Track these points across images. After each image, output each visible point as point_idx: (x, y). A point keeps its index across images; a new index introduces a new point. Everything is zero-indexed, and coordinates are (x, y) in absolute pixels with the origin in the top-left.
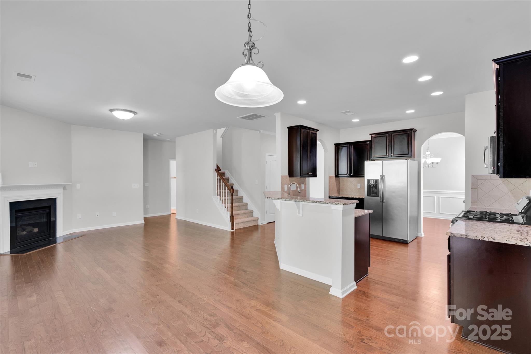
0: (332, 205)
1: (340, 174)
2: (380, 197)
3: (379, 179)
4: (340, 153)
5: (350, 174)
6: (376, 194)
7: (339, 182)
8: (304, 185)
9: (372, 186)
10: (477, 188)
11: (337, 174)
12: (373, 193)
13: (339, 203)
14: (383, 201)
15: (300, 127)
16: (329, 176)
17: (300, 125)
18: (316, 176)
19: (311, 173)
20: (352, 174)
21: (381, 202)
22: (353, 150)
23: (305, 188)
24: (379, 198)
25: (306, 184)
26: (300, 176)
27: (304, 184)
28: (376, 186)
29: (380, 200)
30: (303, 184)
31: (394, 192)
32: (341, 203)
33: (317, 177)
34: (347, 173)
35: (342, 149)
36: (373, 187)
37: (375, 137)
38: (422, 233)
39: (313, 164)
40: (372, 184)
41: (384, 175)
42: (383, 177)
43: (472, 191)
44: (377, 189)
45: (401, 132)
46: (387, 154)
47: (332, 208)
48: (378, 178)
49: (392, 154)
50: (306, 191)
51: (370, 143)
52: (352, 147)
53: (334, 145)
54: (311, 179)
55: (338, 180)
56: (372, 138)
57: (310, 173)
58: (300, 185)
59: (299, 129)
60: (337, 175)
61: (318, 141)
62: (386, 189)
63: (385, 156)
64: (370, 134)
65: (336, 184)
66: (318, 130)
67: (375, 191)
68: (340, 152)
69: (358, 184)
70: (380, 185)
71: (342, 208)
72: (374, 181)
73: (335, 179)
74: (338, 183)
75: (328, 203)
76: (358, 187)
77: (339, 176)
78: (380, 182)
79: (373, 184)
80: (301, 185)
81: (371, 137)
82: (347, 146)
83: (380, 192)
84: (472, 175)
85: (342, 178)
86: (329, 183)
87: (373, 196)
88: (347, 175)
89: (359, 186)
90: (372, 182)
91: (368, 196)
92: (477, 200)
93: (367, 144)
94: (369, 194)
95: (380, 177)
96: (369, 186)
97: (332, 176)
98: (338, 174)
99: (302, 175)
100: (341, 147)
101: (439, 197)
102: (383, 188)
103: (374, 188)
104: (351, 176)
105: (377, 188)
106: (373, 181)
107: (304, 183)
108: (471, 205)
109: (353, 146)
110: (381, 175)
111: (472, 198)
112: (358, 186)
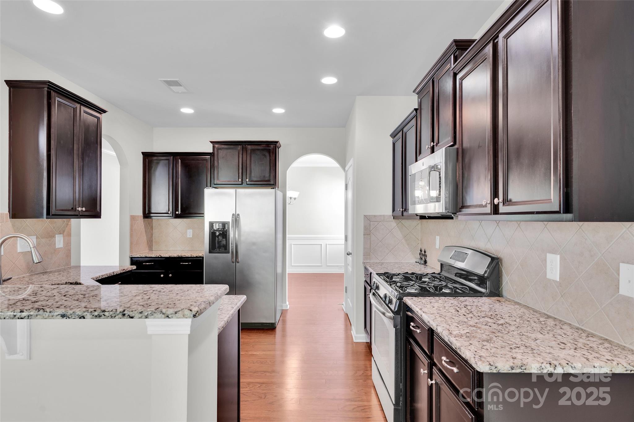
0: (149, 322)
1: (153, 211)
2: (232, 252)
3: (229, 222)
4: (154, 171)
5: (174, 211)
6: (225, 248)
7: (152, 228)
8: (64, 237)
9: (217, 233)
10: (370, 233)
11: (147, 212)
12: (219, 247)
13: (176, 313)
14: (238, 260)
15: (48, 88)
16: (131, 216)
17: (49, 82)
18: (97, 215)
19: (84, 209)
20: (177, 213)
21: (233, 262)
22: (180, 167)
23: (68, 244)
24: (229, 255)
25: (69, 235)
26: (48, 213)
27: (65, 233)
28: (224, 234)
29: (232, 259)
30: (62, 235)
31: (254, 244)
32: (187, 312)
33: (101, 218)
34: (169, 211)
35: (158, 163)
36: (219, 235)
37: (218, 149)
38: (287, 303)
39: (90, 187)
40: (217, 231)
41: (238, 215)
42: (236, 218)
43: (364, 238)
44: (226, 240)
45: (260, 145)
46: (239, 179)
47: (150, 331)
48: (228, 219)
49: (247, 180)
50: (69, 250)
51: (210, 157)
52: (177, 162)
53: (142, 156)
54: (84, 222)
55: (149, 223)
56: (216, 149)
57: (80, 209)
58: (51, 236)
59: (46, 93)
60: (147, 214)
61: (102, 138)
62: (242, 238)
63: (237, 181)
64: (211, 142)
65: (144, 232)
66: (105, 112)
67: (224, 242)
68: (153, 169)
69: (188, 231)
70: (232, 231)
71: (189, 329)
72: (221, 225)
73: (144, 222)
74: (149, 230)
75: (132, 314)
76: (188, 236)
77: (152, 215)
78: (233, 226)
79: (220, 231)
80: (54, 237)
81: (214, 147)
82: (169, 160)
83: (232, 244)
84: (364, 215)
85: (158, 219)
86: (131, 230)
87: (220, 252)
88: (168, 213)
89: (190, 233)
90: (216, 227)
91: (209, 253)
92: (370, 251)
93: (206, 160)
94: (212, 249)
95: (232, 217)
96: (213, 234)
97: (138, 216)
98: (150, 213)
99: (53, 211)
100: (156, 160)
101: (291, 244)
102: (237, 236)
103: (221, 238)
104: (177, 216)
105: (226, 238)
106: (217, 224)
107: (64, 231)
108: (364, 260)
109: (180, 160)
110: (233, 215)
111: (365, 248)
112: (188, 233)
